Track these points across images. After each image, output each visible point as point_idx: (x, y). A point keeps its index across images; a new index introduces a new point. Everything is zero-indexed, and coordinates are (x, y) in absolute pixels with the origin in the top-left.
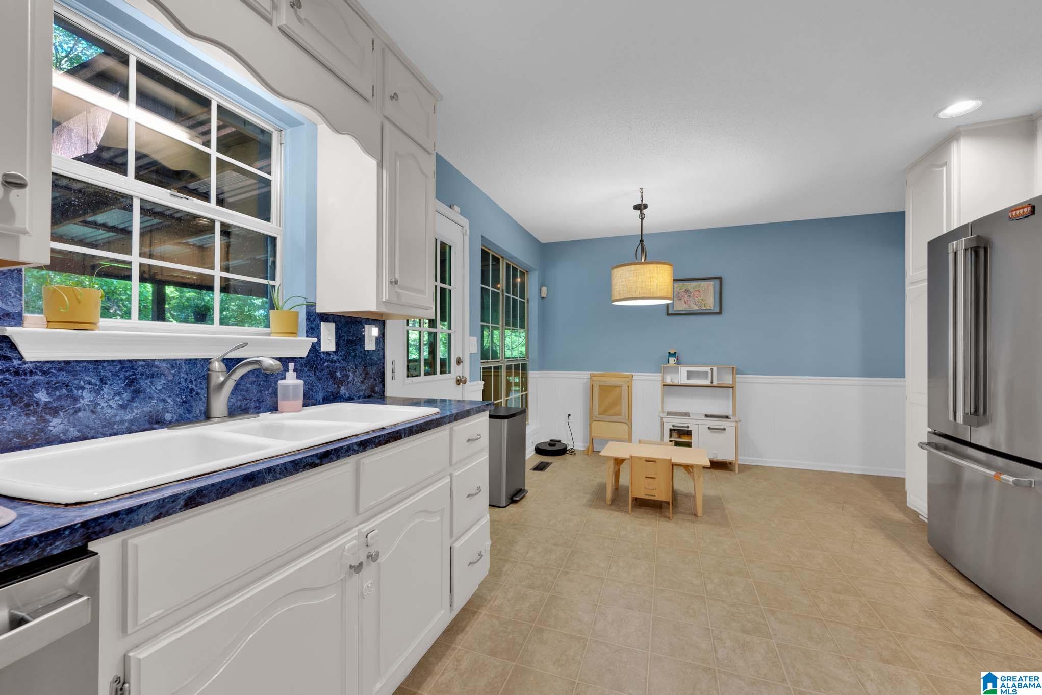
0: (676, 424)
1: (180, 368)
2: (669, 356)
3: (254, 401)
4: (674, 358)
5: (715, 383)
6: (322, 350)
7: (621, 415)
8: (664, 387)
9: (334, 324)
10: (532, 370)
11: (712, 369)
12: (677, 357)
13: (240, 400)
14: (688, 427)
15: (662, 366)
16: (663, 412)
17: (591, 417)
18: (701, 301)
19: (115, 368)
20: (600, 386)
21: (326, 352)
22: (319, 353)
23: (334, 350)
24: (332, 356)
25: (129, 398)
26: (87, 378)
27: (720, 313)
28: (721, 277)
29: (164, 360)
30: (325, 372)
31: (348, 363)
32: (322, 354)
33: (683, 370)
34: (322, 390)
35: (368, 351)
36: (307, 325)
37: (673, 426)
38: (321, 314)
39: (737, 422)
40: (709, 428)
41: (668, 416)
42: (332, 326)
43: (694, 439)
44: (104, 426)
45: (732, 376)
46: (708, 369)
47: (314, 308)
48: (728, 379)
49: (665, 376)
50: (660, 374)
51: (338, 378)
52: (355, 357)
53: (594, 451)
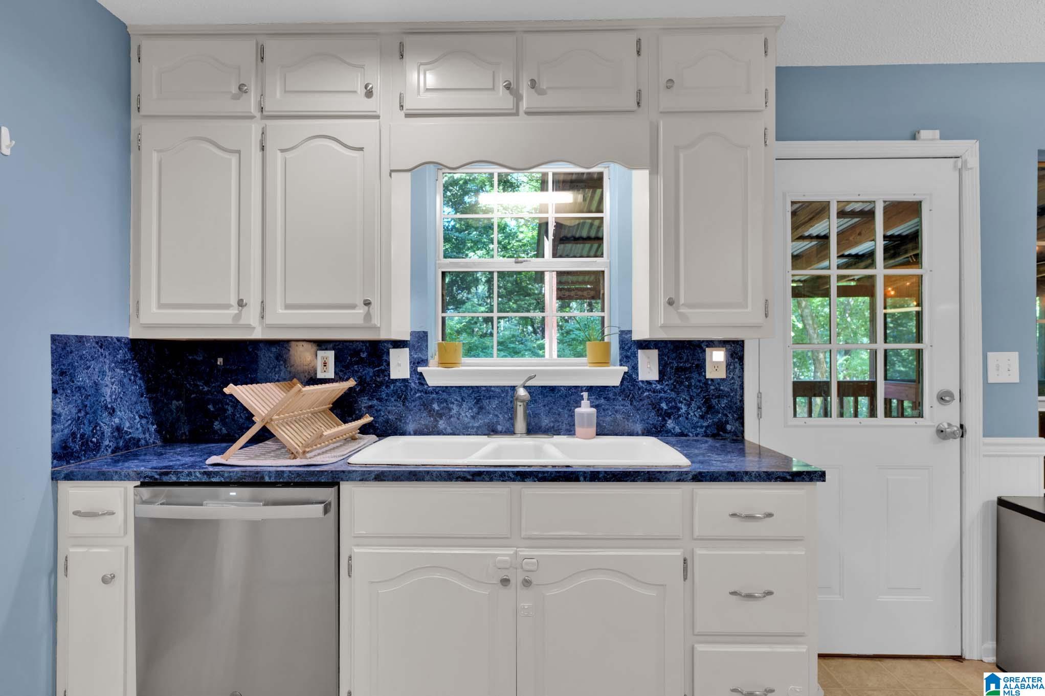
1: (507, 392)
3: (566, 424)
6: (640, 378)
9: (657, 351)
13: (553, 422)
19: (469, 391)
21: (647, 381)
22: (637, 382)
23: (658, 379)
24: (654, 386)
25: (476, 412)
26: (456, 397)
29: (497, 387)
30: (646, 402)
31: (678, 393)
32: (640, 383)
34: (641, 421)
35: (712, 380)
36: (621, 354)
38: (638, 341)
42: (655, 353)
44: (464, 429)
47: (629, 336)
51: (664, 410)
52: (689, 386)
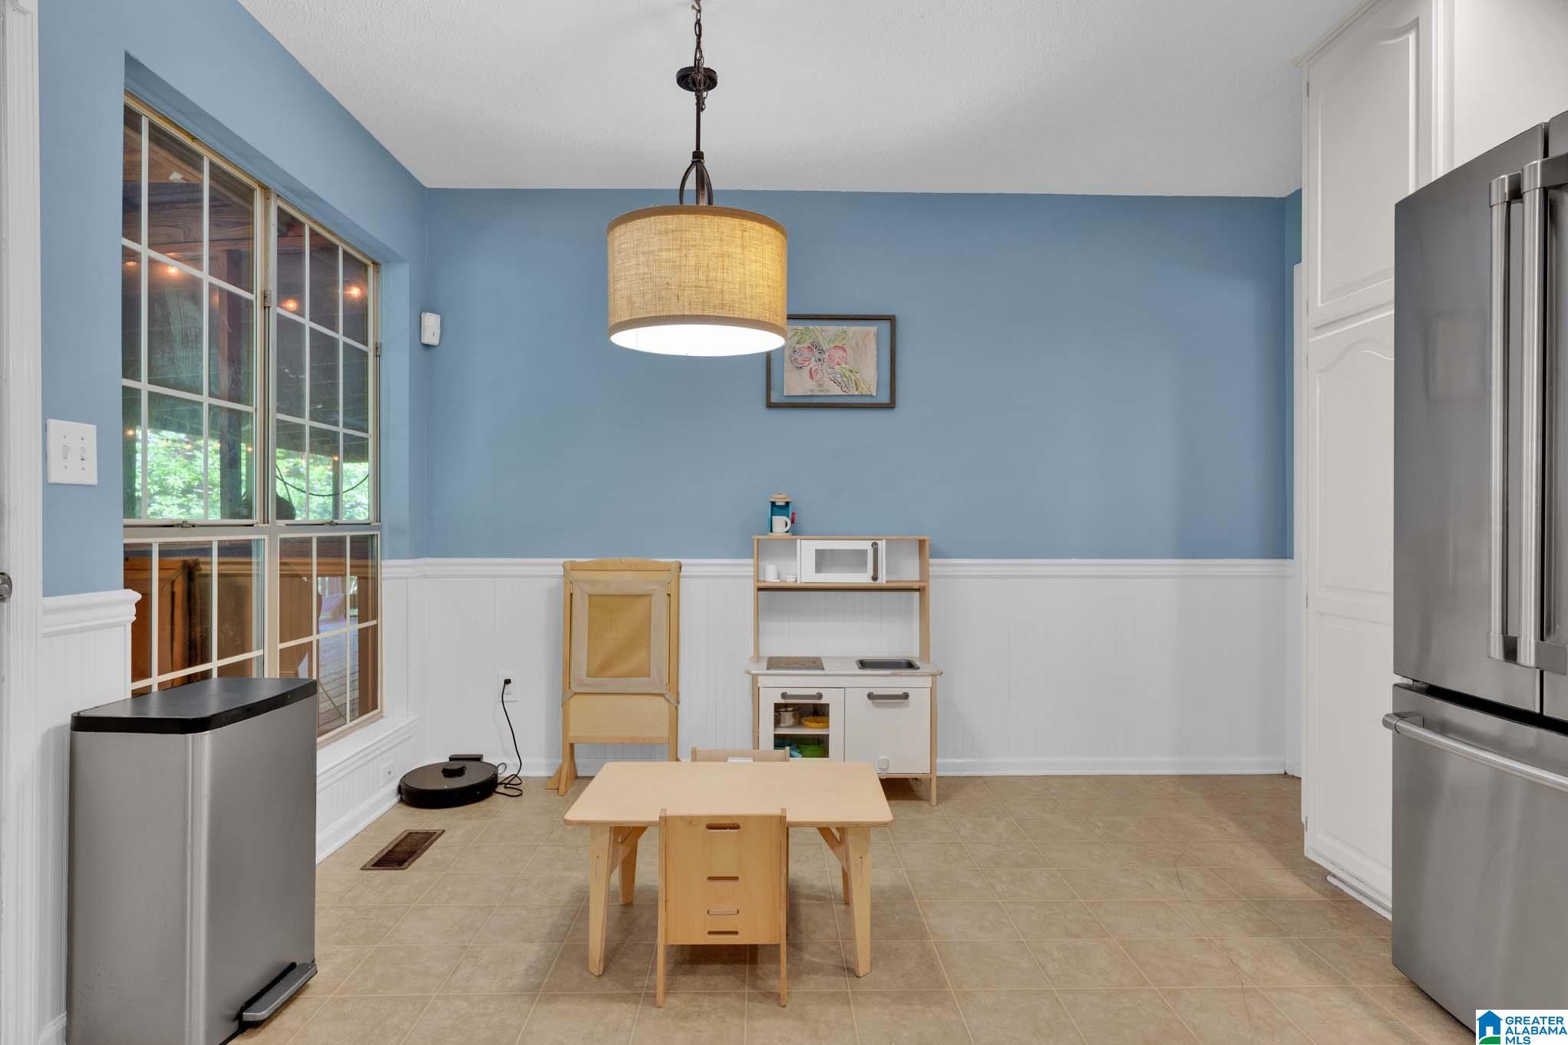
0: (790, 692)
2: (772, 514)
4: (785, 518)
5: (882, 580)
7: (648, 675)
8: (761, 593)
10: (391, 557)
11: (875, 545)
12: (793, 514)
14: (820, 696)
15: (756, 537)
16: (757, 658)
17: (567, 684)
18: (848, 373)
20: (590, 596)
27: (891, 405)
28: (894, 316)
33: (807, 548)
37: (784, 696)
39: (933, 675)
40: (871, 696)
41: (770, 672)
43: (835, 729)
45: (917, 562)
46: (866, 545)
48: (909, 571)
49: (761, 564)
50: (751, 561)
53: (577, 777)
